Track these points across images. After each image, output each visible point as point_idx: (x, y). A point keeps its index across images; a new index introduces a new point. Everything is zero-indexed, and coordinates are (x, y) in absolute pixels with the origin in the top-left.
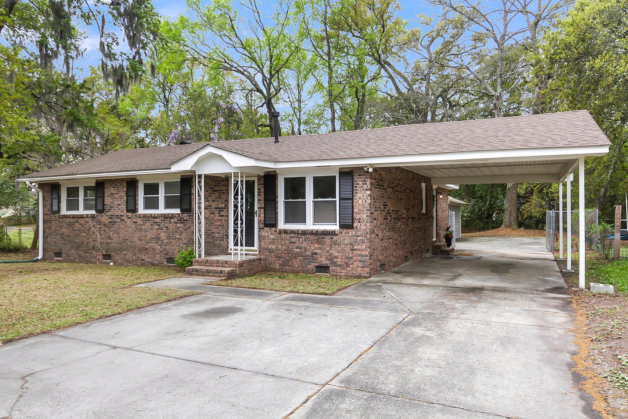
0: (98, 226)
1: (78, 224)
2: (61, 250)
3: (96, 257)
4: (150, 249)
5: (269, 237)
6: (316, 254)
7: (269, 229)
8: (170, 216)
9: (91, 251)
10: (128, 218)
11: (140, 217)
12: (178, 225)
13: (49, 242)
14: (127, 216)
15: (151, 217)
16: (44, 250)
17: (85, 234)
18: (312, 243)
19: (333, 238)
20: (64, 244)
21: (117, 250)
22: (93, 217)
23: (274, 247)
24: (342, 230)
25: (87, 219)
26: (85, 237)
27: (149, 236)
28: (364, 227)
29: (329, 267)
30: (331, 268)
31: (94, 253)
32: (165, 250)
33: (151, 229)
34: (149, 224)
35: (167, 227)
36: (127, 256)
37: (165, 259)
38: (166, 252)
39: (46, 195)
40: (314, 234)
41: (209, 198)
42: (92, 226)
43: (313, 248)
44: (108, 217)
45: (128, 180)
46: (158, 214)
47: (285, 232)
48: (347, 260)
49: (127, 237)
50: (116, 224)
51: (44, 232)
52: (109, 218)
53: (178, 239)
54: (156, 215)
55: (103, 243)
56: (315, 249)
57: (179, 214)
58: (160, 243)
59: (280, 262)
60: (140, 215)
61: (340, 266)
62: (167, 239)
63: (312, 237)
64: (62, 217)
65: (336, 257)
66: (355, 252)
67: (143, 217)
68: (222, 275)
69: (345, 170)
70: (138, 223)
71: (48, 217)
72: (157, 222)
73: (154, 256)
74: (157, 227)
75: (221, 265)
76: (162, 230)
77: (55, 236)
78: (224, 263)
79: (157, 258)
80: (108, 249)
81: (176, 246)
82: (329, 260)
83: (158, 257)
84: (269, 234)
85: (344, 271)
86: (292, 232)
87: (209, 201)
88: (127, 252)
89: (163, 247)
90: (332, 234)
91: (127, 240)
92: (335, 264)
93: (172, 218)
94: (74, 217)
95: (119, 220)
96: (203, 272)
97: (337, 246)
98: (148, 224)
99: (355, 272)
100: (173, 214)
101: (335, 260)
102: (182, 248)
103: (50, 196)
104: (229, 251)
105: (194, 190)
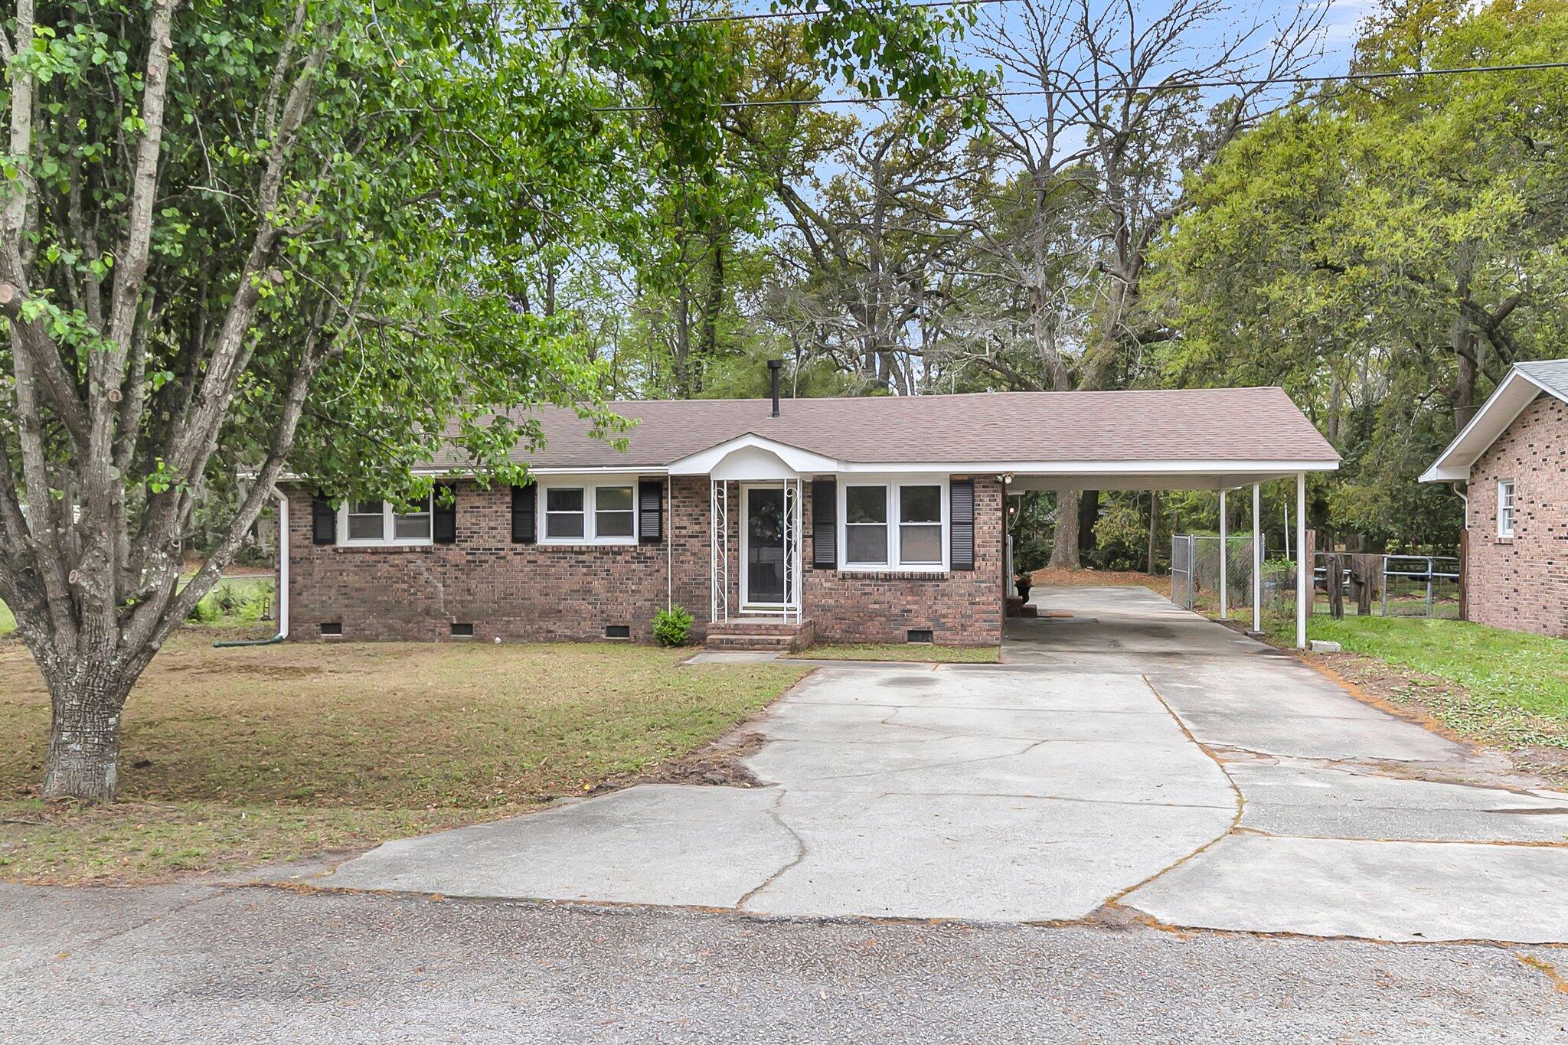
0: (439, 569)
1: (386, 565)
2: (340, 618)
3: (433, 631)
4: (568, 611)
5: (822, 584)
6: (909, 611)
7: (823, 571)
9: (420, 619)
10: (516, 554)
11: (544, 550)
12: (633, 566)
13: (306, 602)
14: (512, 550)
15: (572, 552)
16: (292, 619)
17: (405, 586)
18: (901, 594)
19: (938, 585)
20: (346, 606)
21: (488, 615)
22: (427, 553)
23: (831, 601)
24: (954, 572)
25: (410, 556)
26: (404, 590)
27: (566, 587)
28: (993, 568)
29: (931, 632)
30: (935, 633)
31: (429, 622)
32: (603, 612)
33: (571, 574)
34: (566, 565)
35: (608, 570)
36: (511, 626)
37: (603, 628)
38: (605, 615)
39: (296, 506)
40: (908, 579)
41: (701, 518)
42: (423, 569)
43: (904, 602)
44: (464, 553)
46: (588, 547)
47: (854, 576)
48: (963, 620)
49: (513, 590)
50: (487, 565)
51: (292, 582)
52: (467, 554)
53: (633, 591)
54: (583, 549)
55: (451, 602)
56: (908, 603)
57: (635, 547)
58: (591, 599)
59: (844, 627)
60: (545, 548)
61: (950, 629)
62: (608, 592)
63: (902, 585)
64: (345, 552)
65: (944, 616)
66: (977, 607)
67: (553, 552)
68: (780, 647)
69: (959, 478)
70: (540, 562)
71: (299, 553)
72: (584, 561)
73: (576, 623)
74: (584, 570)
75: (765, 632)
76: (595, 574)
77: (324, 591)
79: (584, 627)
80: (464, 614)
81: (629, 604)
82: (932, 620)
84: (823, 580)
85: (957, 637)
86: (867, 576)
87: (700, 524)
88: (512, 619)
89: (598, 607)
90: (938, 579)
91: (512, 594)
92: (942, 627)
93: (619, 553)
94: (375, 551)
95: (493, 557)
96: (743, 644)
97: (946, 598)
98: (563, 563)
99: (976, 638)
100: (623, 547)
101: (943, 620)
102: (640, 608)
103: (310, 510)
104: (741, 611)
105: (668, 504)
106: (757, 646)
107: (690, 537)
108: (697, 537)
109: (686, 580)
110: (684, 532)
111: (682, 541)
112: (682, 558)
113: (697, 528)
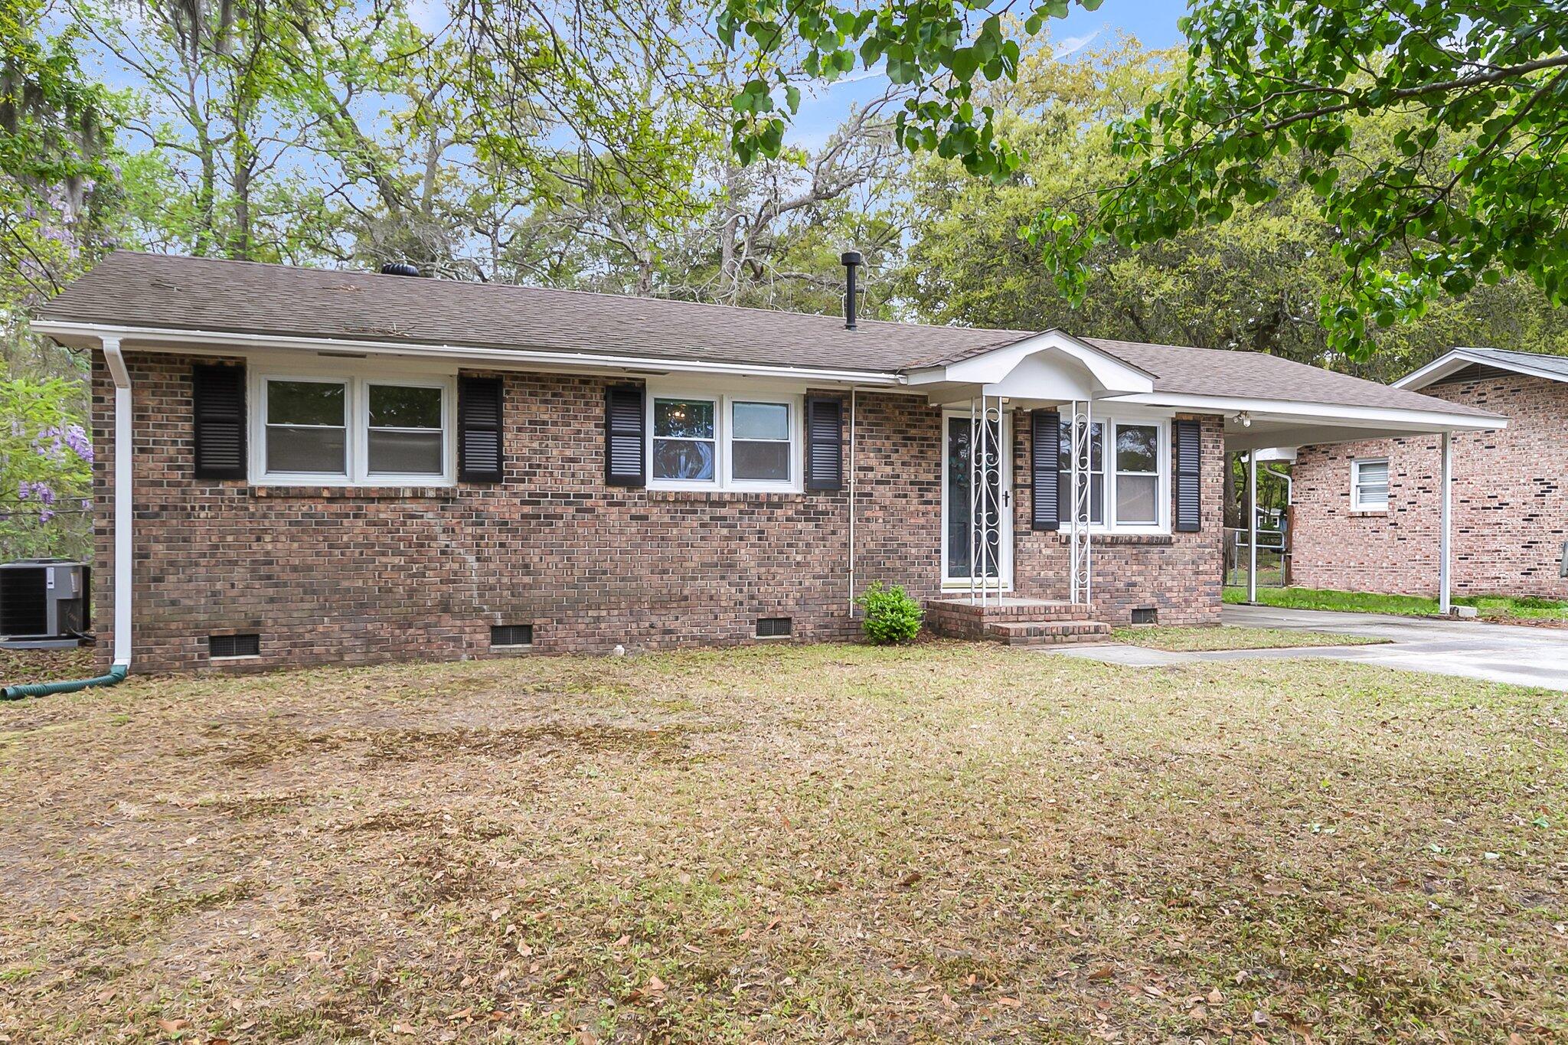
0: (469, 530)
1: (360, 522)
2: (257, 623)
3: (457, 640)
4: (699, 598)
5: (1040, 552)
6: (1134, 585)
7: (1042, 533)
8: (776, 499)
9: (432, 619)
10: (610, 504)
12: (799, 526)
13: (175, 595)
14: (605, 497)
16: (140, 631)
17: (400, 561)
18: (1127, 563)
19: (1163, 552)
20: (272, 600)
21: (560, 608)
22: (446, 500)
23: (1051, 573)
24: (1179, 535)
25: (411, 506)
26: (400, 568)
27: (695, 558)
28: (1215, 530)
29: (1156, 610)
30: (1159, 611)
31: (449, 625)
32: (752, 597)
33: (703, 538)
34: (695, 524)
35: (762, 532)
36: (603, 625)
37: (752, 623)
38: (755, 602)
39: (151, 402)
40: (1134, 544)
41: (894, 456)
42: (438, 529)
43: (1129, 574)
44: (517, 501)
45: (612, 383)
46: (733, 494)
48: (1187, 594)
49: (607, 565)
50: (560, 523)
51: (140, 555)
52: (523, 503)
53: (798, 563)
54: (727, 498)
55: (492, 588)
56: (1133, 573)
57: (799, 496)
58: (735, 578)
61: (1174, 605)
62: (760, 565)
63: (1129, 551)
64: (269, 496)
65: (1170, 590)
66: (1201, 577)
67: (676, 501)
68: (1099, 636)
69: (1185, 418)
70: (653, 518)
71: (155, 498)
72: (724, 518)
73: (711, 617)
74: (725, 531)
75: (1054, 617)
76: (741, 539)
77: (218, 571)
78: (1063, 610)
79: (723, 623)
80: (514, 608)
81: (792, 584)
82: (1157, 596)
83: (726, 619)
84: (1042, 546)
85: (1181, 616)
87: (892, 464)
88: (604, 613)
89: (745, 589)
91: (605, 573)
92: (1167, 603)
93: (779, 506)
94: (338, 496)
95: (571, 510)
96: (1054, 636)
97: (1170, 567)
98: (692, 521)
99: (1199, 616)
100: (787, 495)
101: (1168, 595)
102: (809, 589)
103: (184, 410)
104: (943, 591)
105: (851, 433)
106: (1072, 637)
107: (878, 482)
108: (888, 483)
109: (872, 546)
110: (871, 475)
111: (868, 489)
112: (867, 514)
113: (888, 469)
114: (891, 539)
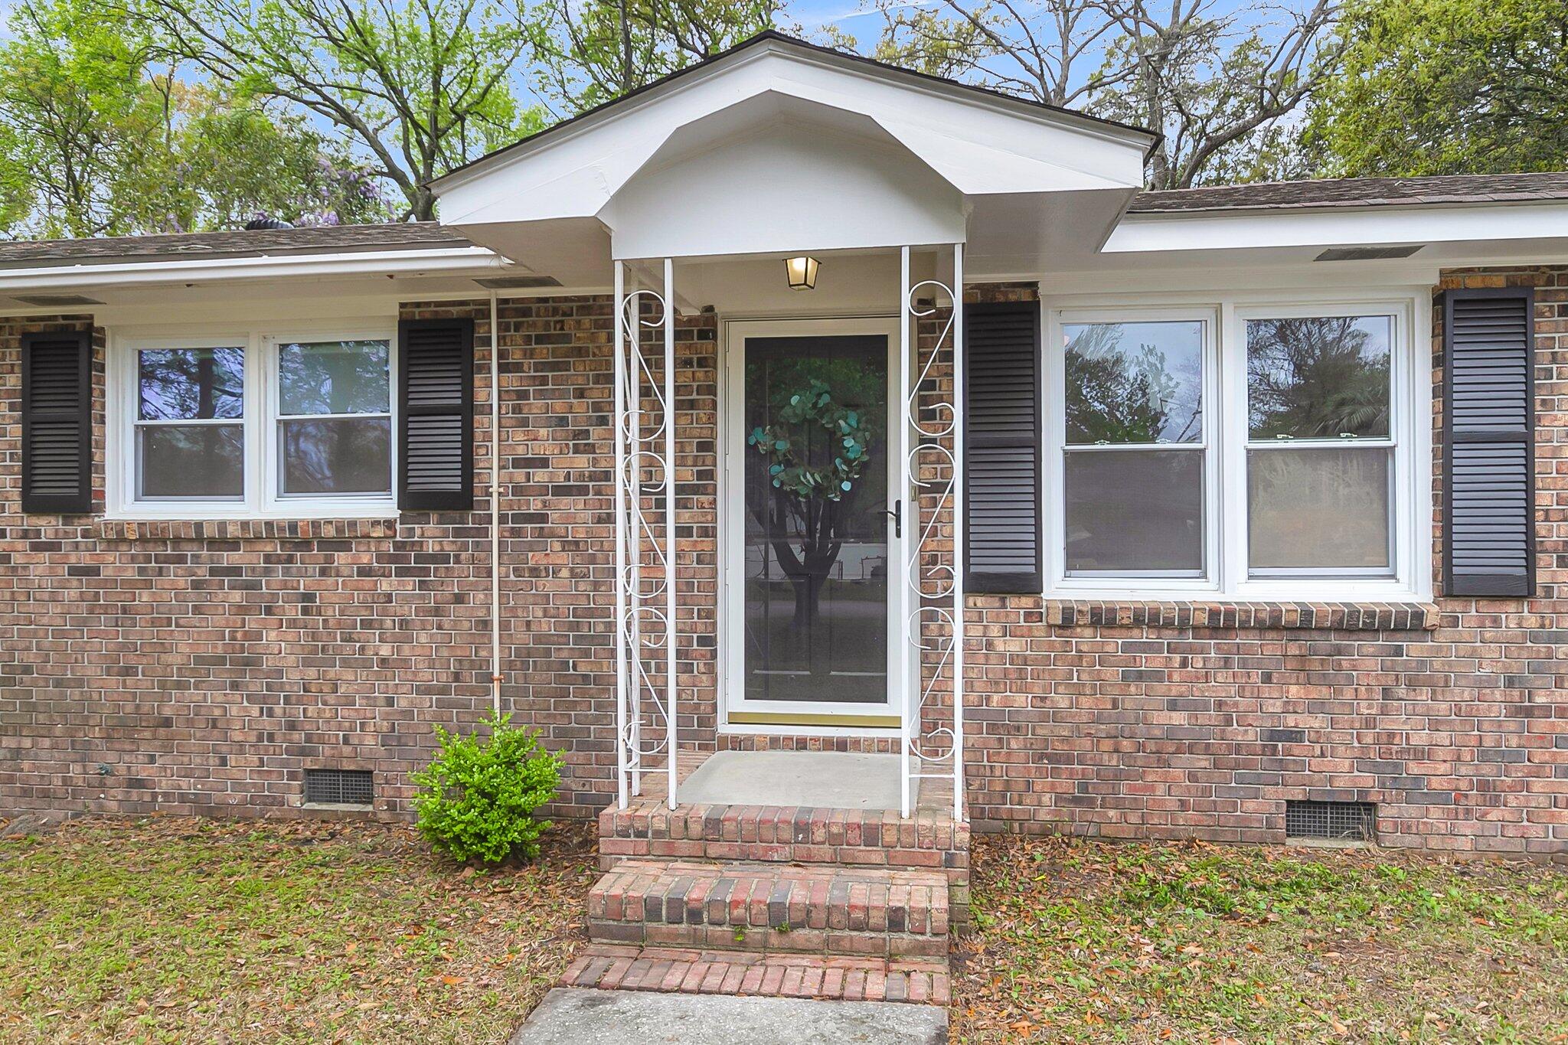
4: (190, 723)
5: (990, 645)
6: (1294, 736)
7: (995, 601)
8: (329, 532)
10: (37, 547)
11: (119, 537)
12: (385, 585)
14: (25, 534)
15: (199, 539)
18: (1267, 678)
19: (1398, 651)
23: (1021, 700)
24: (1454, 606)
27: (182, 649)
29: (1371, 807)
30: (1385, 812)
32: (292, 726)
33: (197, 610)
34: (181, 582)
35: (308, 597)
36: (26, 765)
37: (292, 776)
38: (298, 737)
40: (1291, 628)
43: (1277, 707)
45: (39, 327)
46: (245, 525)
47: (1103, 618)
48: (1487, 769)
49: (31, 657)
53: (384, 661)
54: (232, 531)
56: (1290, 707)
57: (389, 524)
58: (258, 686)
59: (1066, 785)
60: (120, 527)
61: (1439, 798)
62: (307, 663)
63: (1271, 647)
65: (1422, 754)
66: (1540, 725)
67: (142, 540)
68: (905, 939)
69: (1476, 283)
70: (106, 573)
72: (236, 571)
73: (213, 760)
74: (237, 596)
75: (826, 851)
76: (269, 611)
78: (852, 836)
79: (236, 773)
81: (372, 702)
82: (1374, 768)
83: (243, 767)
84: (995, 631)
85: (1468, 827)
86: (1148, 618)
88: (27, 743)
89: (278, 710)
90: (1400, 628)
91: (27, 670)
92: (1414, 790)
93: (343, 545)
96: (739, 925)
97: (1424, 693)
98: (176, 577)
99: (1535, 831)
100: (353, 524)
101: (1414, 768)
102: (408, 714)
104: (724, 729)
105: (490, 389)
106: (801, 935)
107: (560, 491)
108: (583, 491)
109: (547, 626)
110: (540, 476)
111: (535, 505)
112: (534, 559)
113: (582, 462)
114: (591, 613)
